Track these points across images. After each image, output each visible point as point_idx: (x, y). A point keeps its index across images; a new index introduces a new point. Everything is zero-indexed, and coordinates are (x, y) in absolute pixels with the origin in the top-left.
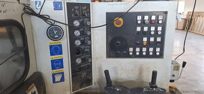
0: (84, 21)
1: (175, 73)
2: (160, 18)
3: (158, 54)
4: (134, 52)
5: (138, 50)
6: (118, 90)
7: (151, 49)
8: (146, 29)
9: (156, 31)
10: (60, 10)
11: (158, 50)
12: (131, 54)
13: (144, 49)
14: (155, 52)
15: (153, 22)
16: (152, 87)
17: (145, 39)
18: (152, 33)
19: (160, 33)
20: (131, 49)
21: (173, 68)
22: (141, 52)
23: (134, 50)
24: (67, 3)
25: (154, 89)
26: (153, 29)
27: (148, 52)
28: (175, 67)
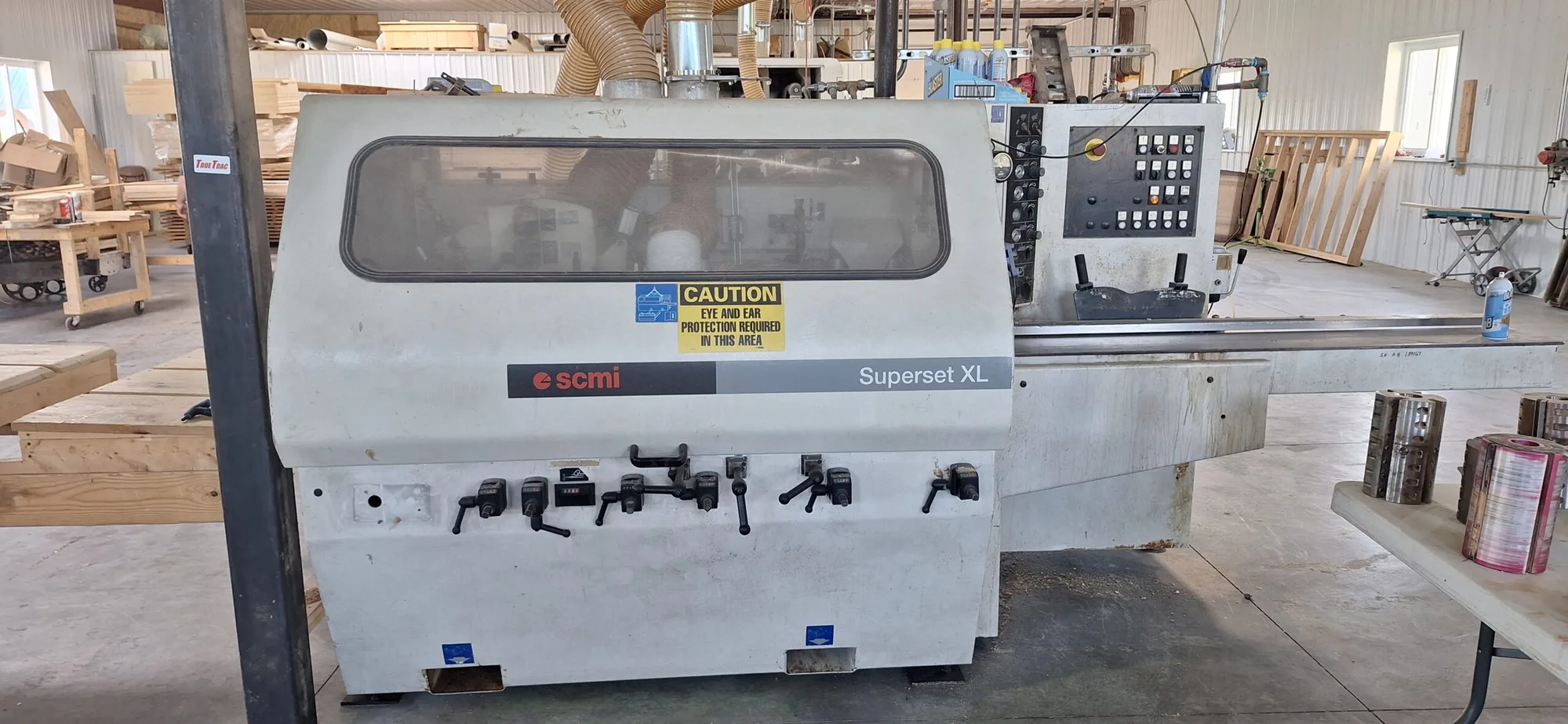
0: (1031, 145)
1: (1222, 274)
2: (1187, 142)
3: (1183, 225)
4: (1130, 221)
5: (1138, 216)
6: (1104, 296)
7: (1168, 215)
8: (1157, 166)
9: (1180, 171)
10: (999, 122)
11: (1183, 215)
12: (1122, 225)
13: (1153, 215)
14: (1176, 221)
15: (1173, 150)
16: (1178, 288)
17: (1155, 191)
18: (1172, 175)
19: (1187, 175)
20: (1123, 216)
21: (1215, 262)
22: (1145, 221)
23: (1130, 215)
24: (1012, 108)
25: (1182, 293)
26: (1172, 165)
27: (1161, 220)
28: (1220, 259)
